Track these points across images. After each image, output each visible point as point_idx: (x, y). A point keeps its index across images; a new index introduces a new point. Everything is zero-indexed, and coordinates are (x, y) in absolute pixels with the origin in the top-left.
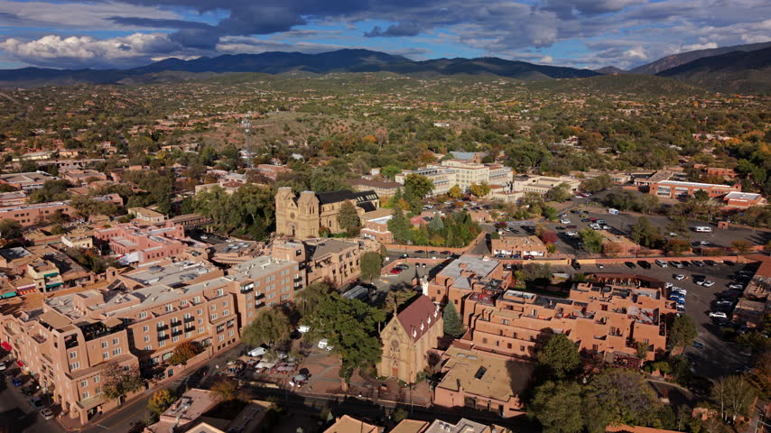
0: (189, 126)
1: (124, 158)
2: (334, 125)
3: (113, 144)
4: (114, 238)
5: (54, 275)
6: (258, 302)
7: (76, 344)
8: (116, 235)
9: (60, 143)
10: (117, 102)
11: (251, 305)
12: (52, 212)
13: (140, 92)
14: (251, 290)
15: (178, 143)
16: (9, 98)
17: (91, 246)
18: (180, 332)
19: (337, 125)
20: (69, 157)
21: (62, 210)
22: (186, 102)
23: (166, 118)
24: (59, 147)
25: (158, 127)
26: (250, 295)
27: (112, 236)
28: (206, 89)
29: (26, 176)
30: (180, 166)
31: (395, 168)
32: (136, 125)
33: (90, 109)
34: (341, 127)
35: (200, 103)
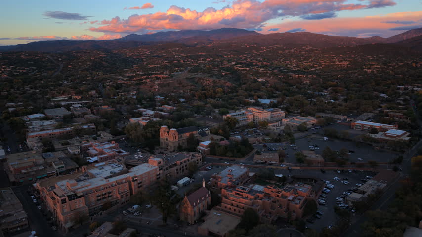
0: (134, 81)
1: (101, 100)
2: (204, 81)
3: (97, 92)
6: (139, 185)
7: (66, 202)
9: (72, 91)
11: (136, 187)
12: (65, 133)
14: (136, 180)
15: (127, 91)
17: (79, 152)
18: (105, 198)
19: (206, 81)
20: (76, 99)
21: (69, 132)
23: (124, 76)
25: (119, 82)
26: (136, 183)
31: (226, 109)
32: (108, 80)
34: (208, 82)
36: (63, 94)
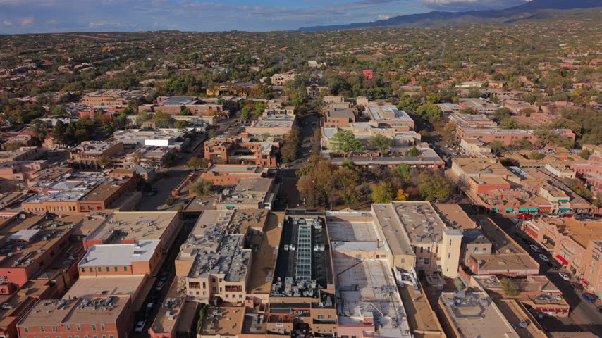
0: (592, 65)
3: (529, 79)
4: (588, 173)
5: (564, 202)
8: (590, 170)
9: (486, 75)
10: (506, 39)
12: (520, 138)
13: (517, 29)
15: (588, 81)
16: (427, 35)
17: (573, 177)
20: (495, 87)
21: (527, 138)
22: (562, 38)
23: (566, 56)
24: (488, 78)
25: (563, 65)
27: (587, 171)
28: (577, 26)
29: (475, 101)
30: (596, 104)
32: (541, 61)
33: (487, 45)
35: (576, 39)
36: (474, 78)
